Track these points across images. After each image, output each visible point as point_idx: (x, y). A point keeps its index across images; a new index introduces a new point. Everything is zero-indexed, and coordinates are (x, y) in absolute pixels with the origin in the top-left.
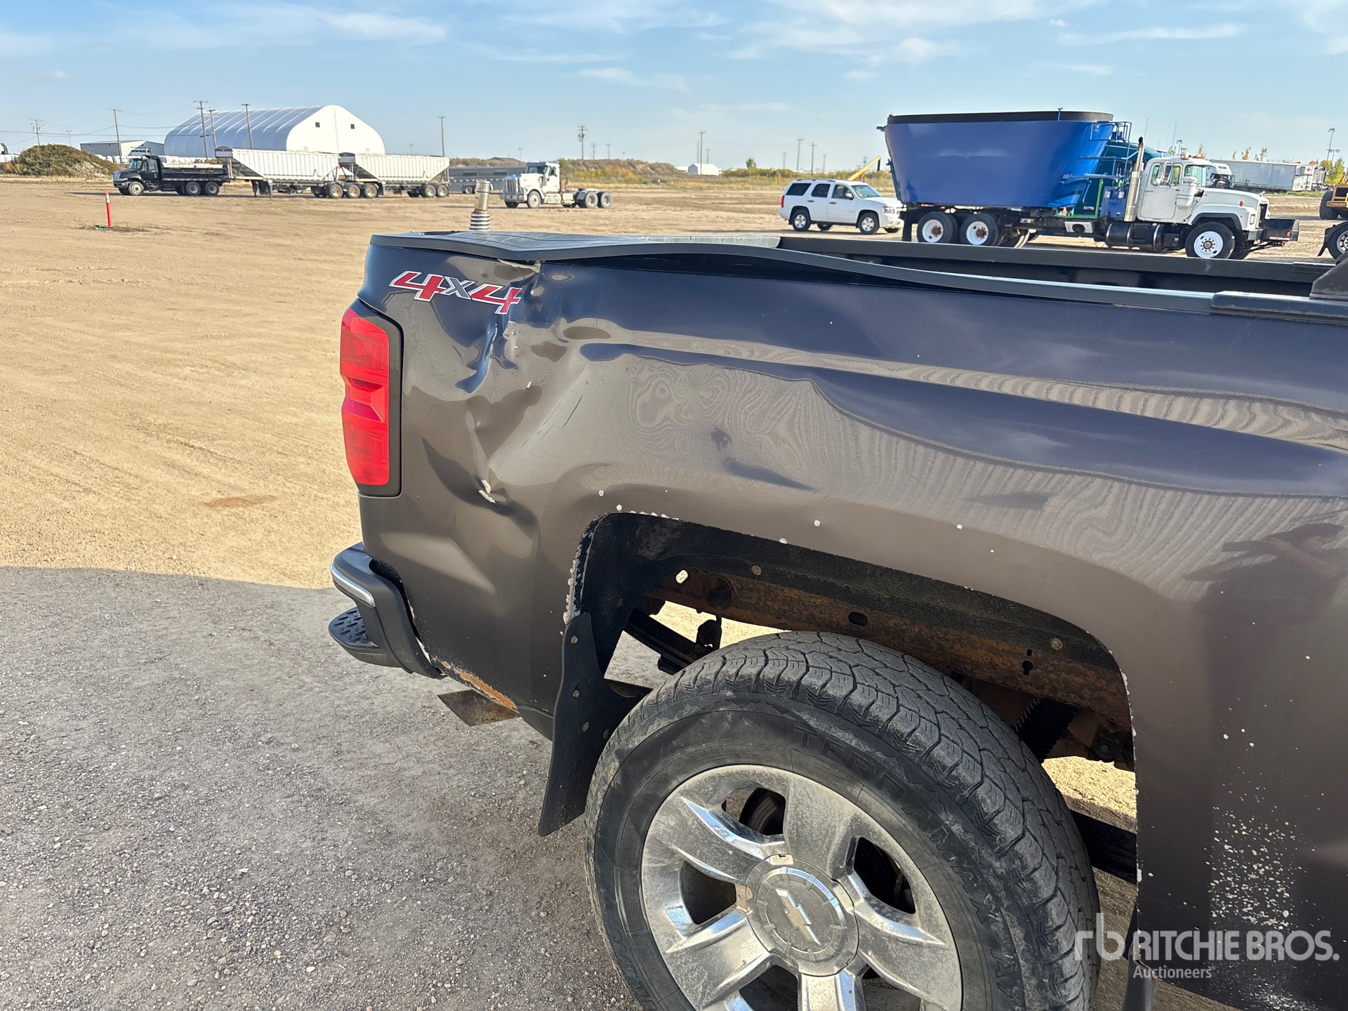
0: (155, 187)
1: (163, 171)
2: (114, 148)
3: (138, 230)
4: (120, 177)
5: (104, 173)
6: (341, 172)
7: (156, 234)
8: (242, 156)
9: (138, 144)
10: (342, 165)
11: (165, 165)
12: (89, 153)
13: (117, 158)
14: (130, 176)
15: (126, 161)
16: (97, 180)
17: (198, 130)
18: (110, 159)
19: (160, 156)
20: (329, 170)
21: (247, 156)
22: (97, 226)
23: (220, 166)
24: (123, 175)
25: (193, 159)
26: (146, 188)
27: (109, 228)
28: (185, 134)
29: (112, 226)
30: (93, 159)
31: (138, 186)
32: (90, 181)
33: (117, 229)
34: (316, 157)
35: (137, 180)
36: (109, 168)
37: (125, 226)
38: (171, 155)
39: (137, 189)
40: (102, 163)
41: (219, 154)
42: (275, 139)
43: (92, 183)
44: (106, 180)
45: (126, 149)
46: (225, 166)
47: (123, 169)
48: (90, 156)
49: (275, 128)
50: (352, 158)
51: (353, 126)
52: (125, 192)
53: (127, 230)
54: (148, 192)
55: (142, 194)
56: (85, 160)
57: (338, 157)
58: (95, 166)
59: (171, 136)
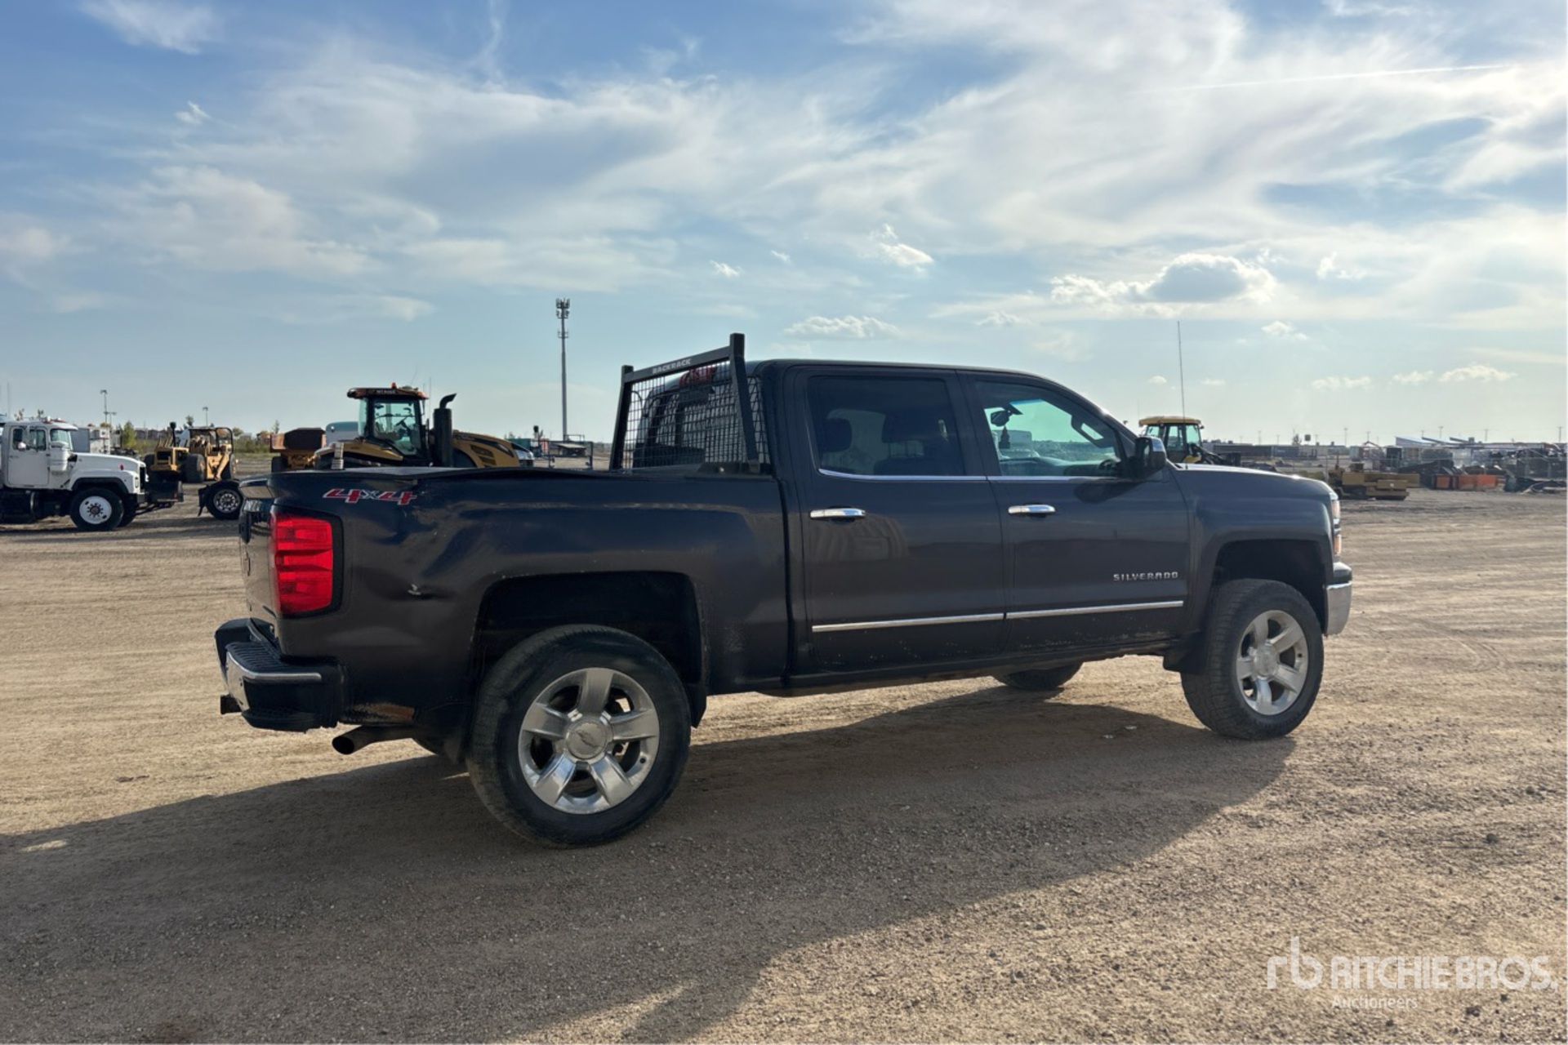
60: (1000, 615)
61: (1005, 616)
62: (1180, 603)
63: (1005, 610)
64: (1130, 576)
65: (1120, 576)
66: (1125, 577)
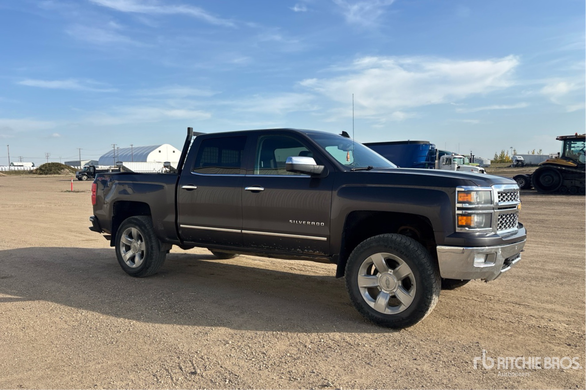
0: (91, 177)
1: (96, 171)
2: (79, 163)
3: (82, 192)
4: (79, 174)
5: (73, 173)
6: (164, 169)
7: (89, 193)
8: (126, 165)
9: (87, 162)
10: (165, 167)
11: (97, 169)
12: (67, 165)
13: (79, 167)
14: (82, 173)
15: (82, 168)
16: (70, 175)
17: (112, 155)
18: (76, 167)
19: (95, 166)
20: (160, 168)
21: (128, 165)
22: (67, 191)
23: (118, 169)
24: (80, 173)
25: (109, 166)
26: (88, 178)
27: (72, 191)
28: (107, 157)
29: (73, 190)
30: (69, 168)
31: (85, 177)
32: (67, 176)
33: (74, 192)
34: (155, 164)
35: (85, 175)
36: (74, 171)
37: (78, 190)
38: (101, 165)
39: (85, 178)
40: (72, 169)
41: (118, 164)
42: (142, 157)
43: (68, 177)
44: (73, 175)
45: (83, 164)
46: (120, 168)
47: (81, 171)
48: (68, 167)
49: (143, 153)
50: (169, 164)
51: (174, 152)
52: (80, 179)
53: (78, 192)
54: (89, 179)
55: (87, 180)
56: (66, 168)
57: (163, 164)
58: (70, 171)
59: (101, 158)
60: (239, 231)
61: (241, 231)
62: (325, 239)
63: (242, 229)
64: (298, 222)
65: (293, 222)
66: (295, 222)
